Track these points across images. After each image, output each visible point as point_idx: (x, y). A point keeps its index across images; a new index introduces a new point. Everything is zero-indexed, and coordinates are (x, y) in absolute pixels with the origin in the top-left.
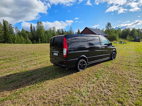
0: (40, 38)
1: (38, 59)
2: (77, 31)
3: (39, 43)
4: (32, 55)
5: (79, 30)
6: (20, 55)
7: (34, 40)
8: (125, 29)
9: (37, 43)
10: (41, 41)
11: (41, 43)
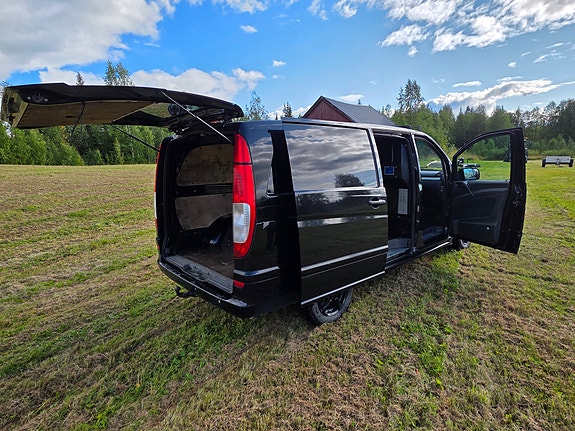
0: (121, 141)
1: (104, 243)
2: (281, 114)
3: (114, 162)
4: (75, 224)
5: (288, 112)
6: (14, 222)
7: (96, 146)
8: (468, 109)
9: (106, 162)
10: (127, 152)
11: (127, 162)
